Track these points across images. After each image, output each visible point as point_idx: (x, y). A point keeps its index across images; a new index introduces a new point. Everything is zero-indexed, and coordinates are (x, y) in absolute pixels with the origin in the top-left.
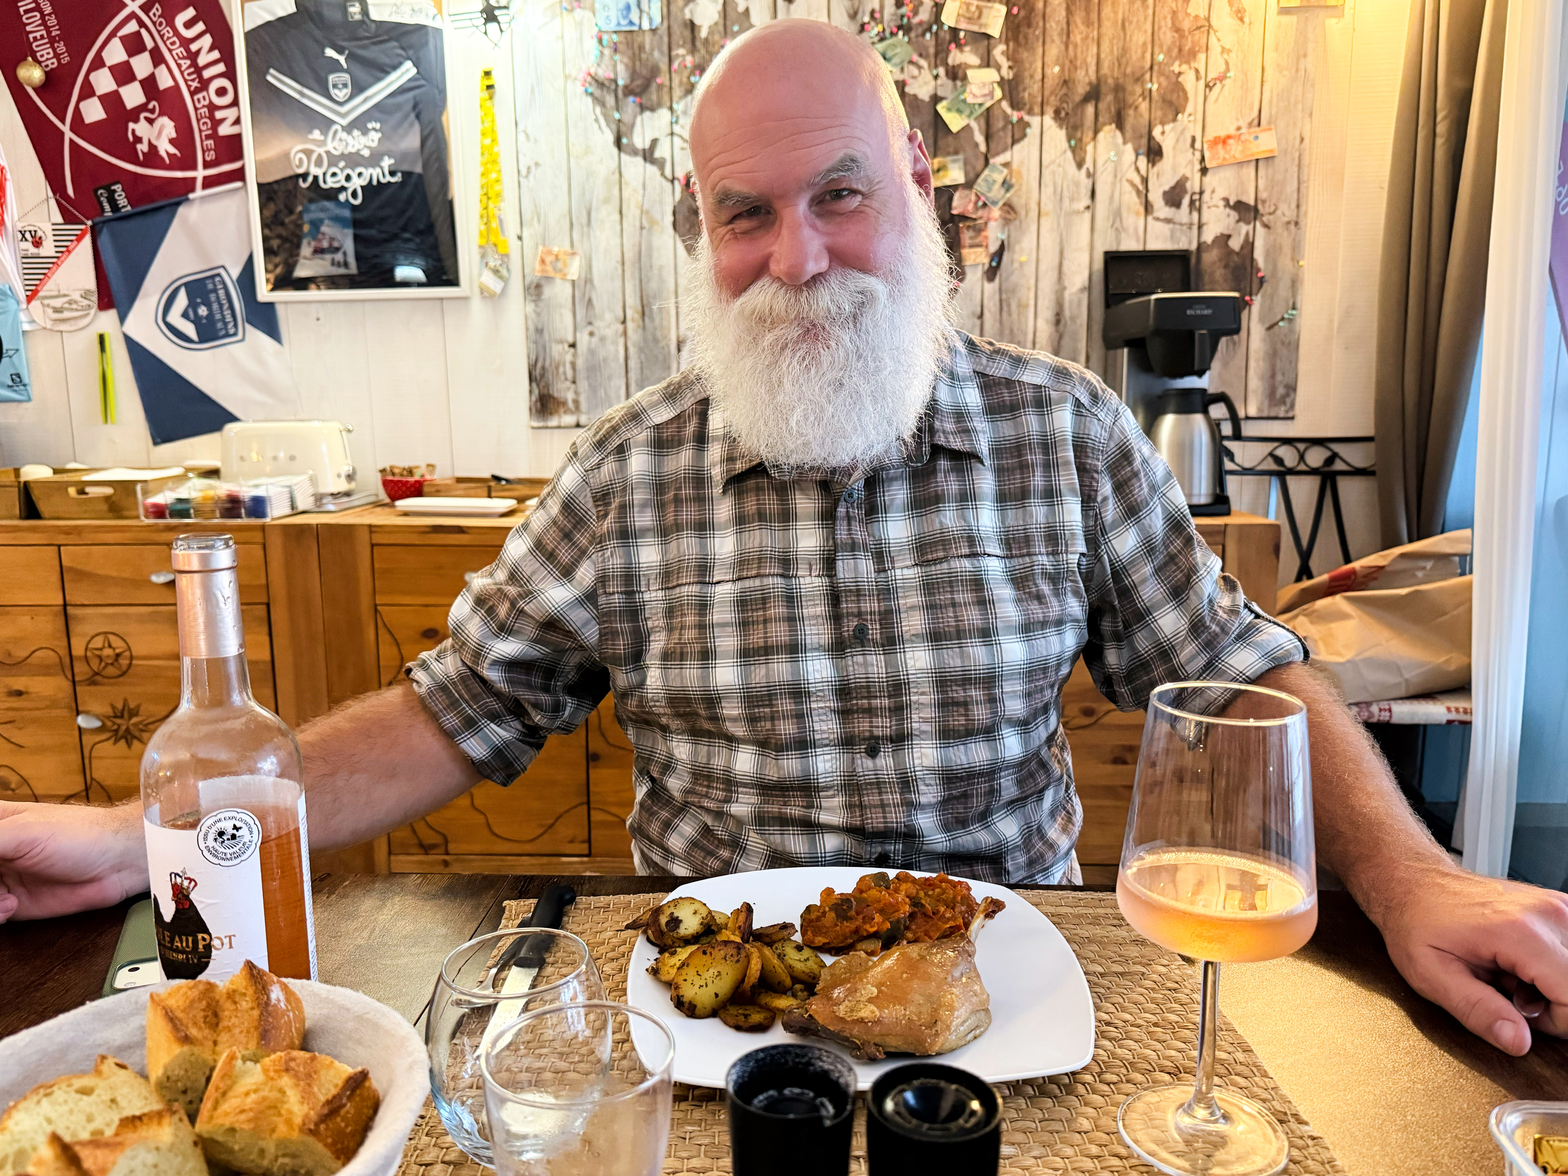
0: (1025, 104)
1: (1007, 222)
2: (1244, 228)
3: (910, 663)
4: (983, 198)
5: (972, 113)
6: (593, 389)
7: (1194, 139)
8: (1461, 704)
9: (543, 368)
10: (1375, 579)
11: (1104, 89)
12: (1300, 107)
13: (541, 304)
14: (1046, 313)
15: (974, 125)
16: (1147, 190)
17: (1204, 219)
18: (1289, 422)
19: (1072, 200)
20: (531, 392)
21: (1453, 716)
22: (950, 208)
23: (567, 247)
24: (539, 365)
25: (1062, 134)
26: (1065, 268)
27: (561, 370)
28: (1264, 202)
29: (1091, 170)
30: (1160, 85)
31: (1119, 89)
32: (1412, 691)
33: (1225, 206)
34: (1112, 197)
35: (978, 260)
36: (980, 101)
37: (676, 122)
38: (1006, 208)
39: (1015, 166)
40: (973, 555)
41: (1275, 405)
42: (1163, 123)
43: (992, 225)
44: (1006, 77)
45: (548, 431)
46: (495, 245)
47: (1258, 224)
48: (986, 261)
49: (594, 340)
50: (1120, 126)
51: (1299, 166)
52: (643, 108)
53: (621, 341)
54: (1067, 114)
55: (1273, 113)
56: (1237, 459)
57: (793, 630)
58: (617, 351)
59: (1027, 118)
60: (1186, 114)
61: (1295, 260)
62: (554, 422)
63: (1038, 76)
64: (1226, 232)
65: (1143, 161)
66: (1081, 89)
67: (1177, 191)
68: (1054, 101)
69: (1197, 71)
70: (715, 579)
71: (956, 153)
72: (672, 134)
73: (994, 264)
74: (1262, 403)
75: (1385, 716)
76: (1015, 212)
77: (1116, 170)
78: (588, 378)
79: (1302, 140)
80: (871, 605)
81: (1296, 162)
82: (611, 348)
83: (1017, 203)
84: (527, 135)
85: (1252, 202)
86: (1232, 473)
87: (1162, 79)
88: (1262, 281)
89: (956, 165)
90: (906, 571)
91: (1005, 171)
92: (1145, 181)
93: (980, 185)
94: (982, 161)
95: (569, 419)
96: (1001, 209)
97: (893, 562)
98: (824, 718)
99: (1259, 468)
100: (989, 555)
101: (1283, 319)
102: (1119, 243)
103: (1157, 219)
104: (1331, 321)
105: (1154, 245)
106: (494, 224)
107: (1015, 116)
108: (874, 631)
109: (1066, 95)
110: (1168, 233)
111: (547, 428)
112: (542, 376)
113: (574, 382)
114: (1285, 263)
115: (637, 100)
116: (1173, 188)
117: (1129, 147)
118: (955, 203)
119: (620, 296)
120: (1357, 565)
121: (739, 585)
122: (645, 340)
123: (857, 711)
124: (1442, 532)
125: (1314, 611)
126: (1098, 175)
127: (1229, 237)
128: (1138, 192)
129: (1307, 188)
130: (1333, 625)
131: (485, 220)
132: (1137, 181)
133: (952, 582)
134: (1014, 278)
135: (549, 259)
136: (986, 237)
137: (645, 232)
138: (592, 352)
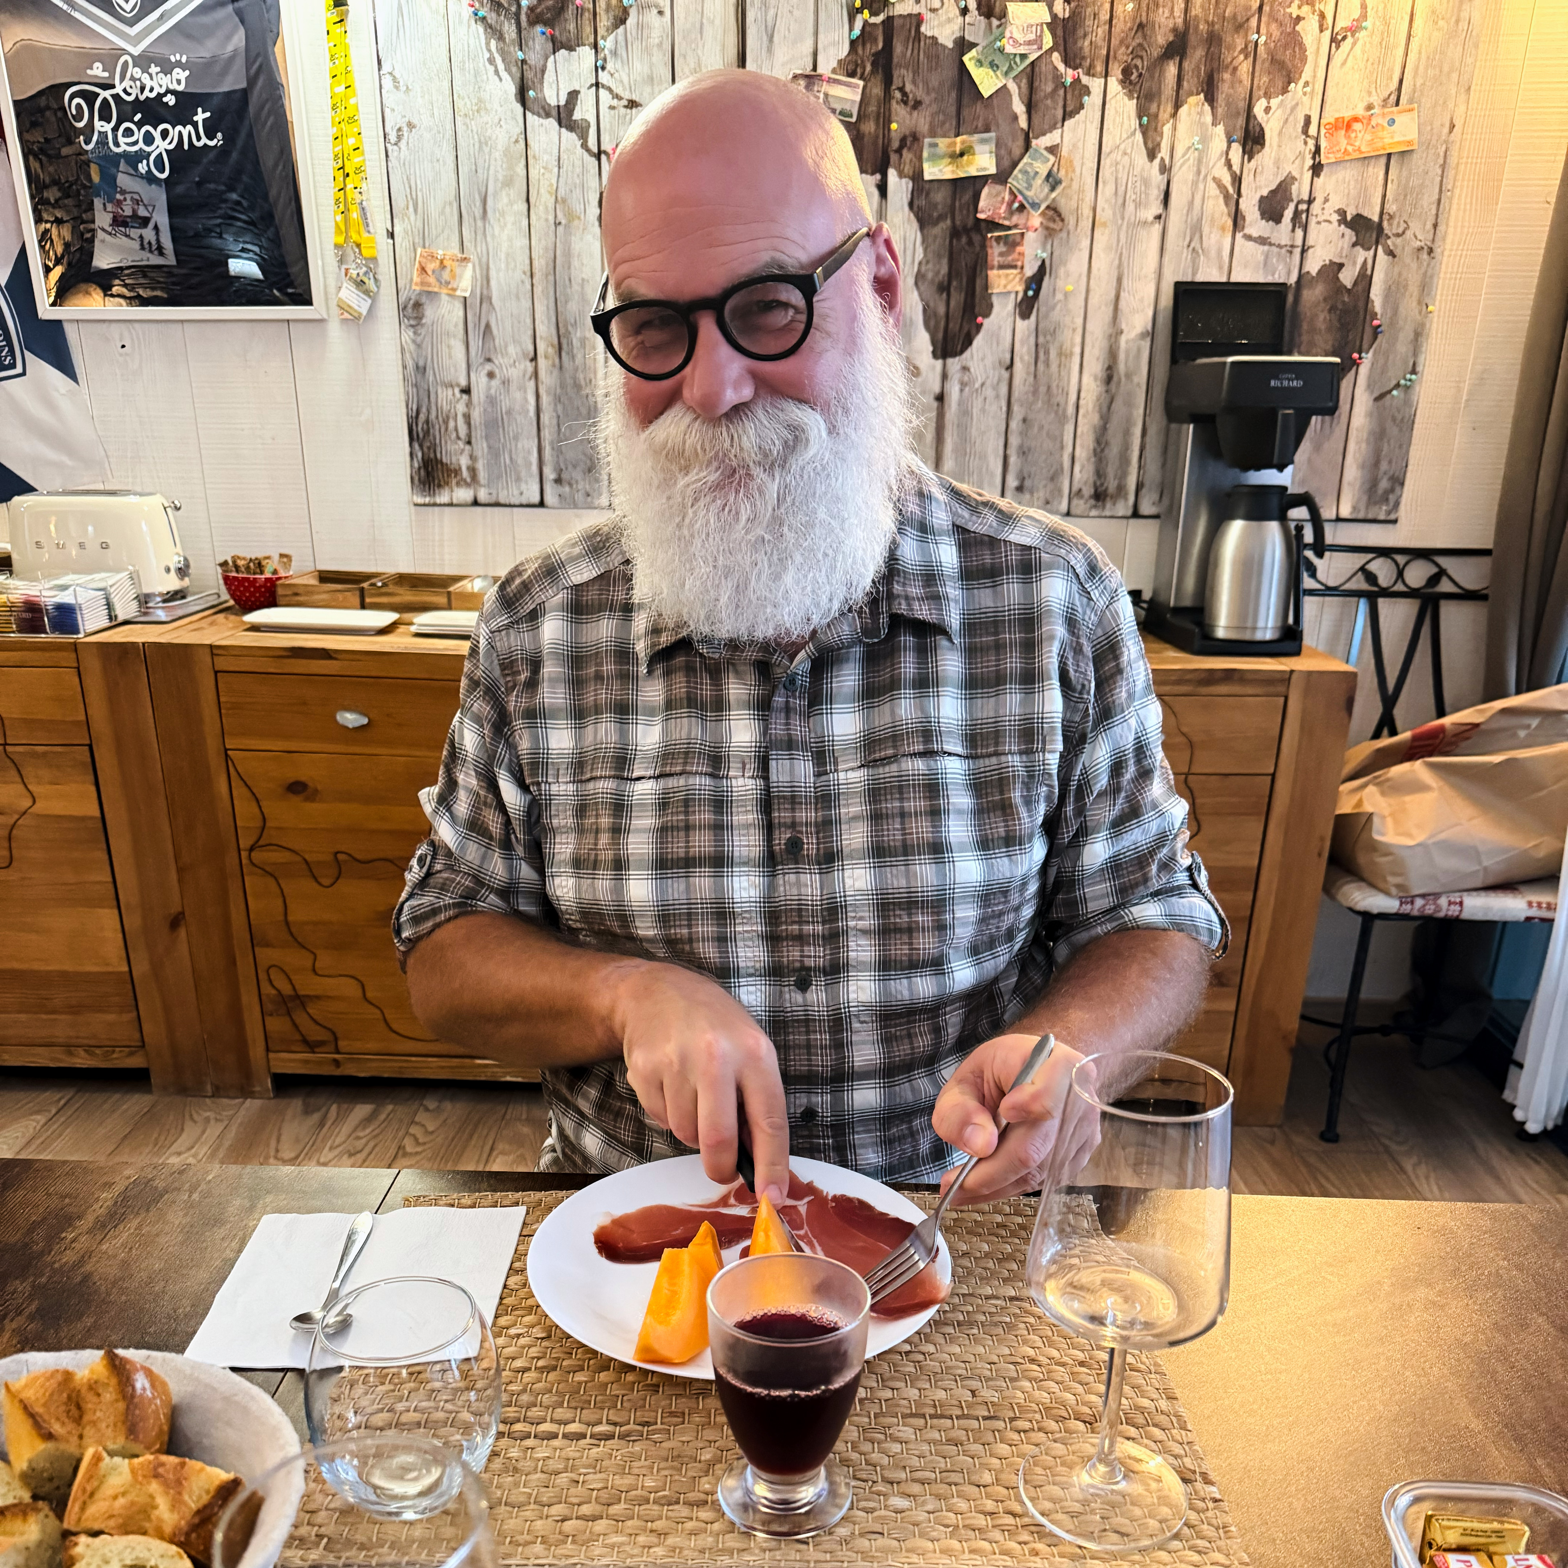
0: (1083, 58)
1: (1049, 233)
2: (1362, 255)
3: (849, 882)
4: (1020, 198)
5: (1010, 68)
6: (495, 453)
7: (1308, 120)
8: (1545, 898)
9: (427, 421)
10: (1468, 738)
11: (1193, 39)
12: (1455, 76)
13: (423, 331)
14: (1095, 366)
15: (1013, 87)
16: (1239, 194)
17: (1310, 241)
18: (1390, 526)
19: (1138, 205)
20: (411, 455)
21: (1534, 912)
22: (976, 211)
23: (455, 251)
24: (422, 417)
25: (1131, 106)
26: (1122, 304)
27: (452, 424)
28: (1391, 217)
29: (1167, 162)
30: (1269, 35)
31: (1213, 40)
32: (1490, 881)
33: (1340, 222)
34: (1191, 203)
35: (1009, 288)
36: (1022, 50)
37: (603, 68)
38: (1051, 213)
39: (1065, 152)
40: (928, 754)
41: (1375, 503)
42: (1268, 96)
43: (1030, 236)
44: (1061, 16)
45: (436, 509)
46: (358, 246)
47: (1380, 248)
48: (1020, 288)
49: (495, 383)
50: (1210, 99)
51: (1443, 166)
52: (557, 45)
53: (532, 383)
54: (1140, 75)
55: (1418, 84)
56: (1320, 575)
57: (719, 841)
58: (526, 400)
59: (1085, 80)
60: (1301, 83)
61: (1423, 304)
62: (443, 497)
63: (1105, 16)
64: (1337, 260)
65: (1236, 150)
66: (1162, 38)
67: (1279, 196)
68: (1122, 54)
69: (1322, 16)
70: (636, 774)
71: (987, 130)
72: (597, 85)
73: (1031, 293)
74: (1359, 500)
75: (1454, 911)
76: (1063, 220)
77: (1200, 161)
78: (487, 437)
79: (1452, 127)
80: (807, 815)
81: (1441, 161)
82: (518, 395)
83: (1065, 206)
84: (395, 79)
85: (1376, 218)
86: (1311, 592)
87: (1274, 26)
88: (1376, 332)
89: (986, 148)
90: (851, 774)
91: (1052, 159)
92: (1237, 180)
93: (1016, 179)
94: (1020, 142)
95: (463, 494)
96: (1043, 214)
97: (836, 763)
98: (750, 943)
99: (1347, 586)
100: (950, 754)
101: (1398, 386)
102: (1194, 274)
103: (1249, 238)
104: (1459, 390)
105: (1242, 275)
106: (355, 215)
107: (1069, 76)
108: (810, 845)
109: (1140, 45)
110: (1261, 258)
111: (435, 505)
112: (427, 433)
113: (469, 443)
114: (1409, 306)
115: (548, 30)
116: (1273, 192)
117: (1220, 129)
118: (982, 204)
119: (529, 321)
120: (1447, 721)
121: (662, 782)
122: (563, 386)
123: (786, 938)
124: (1559, 682)
125: (1388, 780)
126: (1175, 170)
127: (1341, 266)
128: (1227, 197)
129: (1451, 199)
130: (1408, 799)
131: (342, 208)
132: (1227, 180)
133: (901, 788)
134: (1055, 315)
135: (431, 267)
136: (1021, 254)
137: (560, 229)
138: (492, 401)
